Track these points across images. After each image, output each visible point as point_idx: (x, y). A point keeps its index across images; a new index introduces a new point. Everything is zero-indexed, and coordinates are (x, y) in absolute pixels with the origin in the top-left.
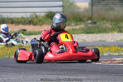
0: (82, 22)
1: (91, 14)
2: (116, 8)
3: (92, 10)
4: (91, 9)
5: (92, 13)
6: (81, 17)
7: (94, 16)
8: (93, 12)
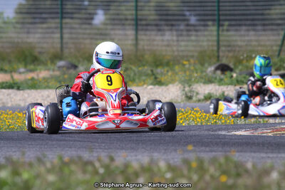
0: (39, 65)
1: (59, 46)
2: (112, 32)
3: (62, 38)
4: (58, 35)
5: (62, 43)
6: (36, 53)
7: (66, 52)
8: (65, 41)
